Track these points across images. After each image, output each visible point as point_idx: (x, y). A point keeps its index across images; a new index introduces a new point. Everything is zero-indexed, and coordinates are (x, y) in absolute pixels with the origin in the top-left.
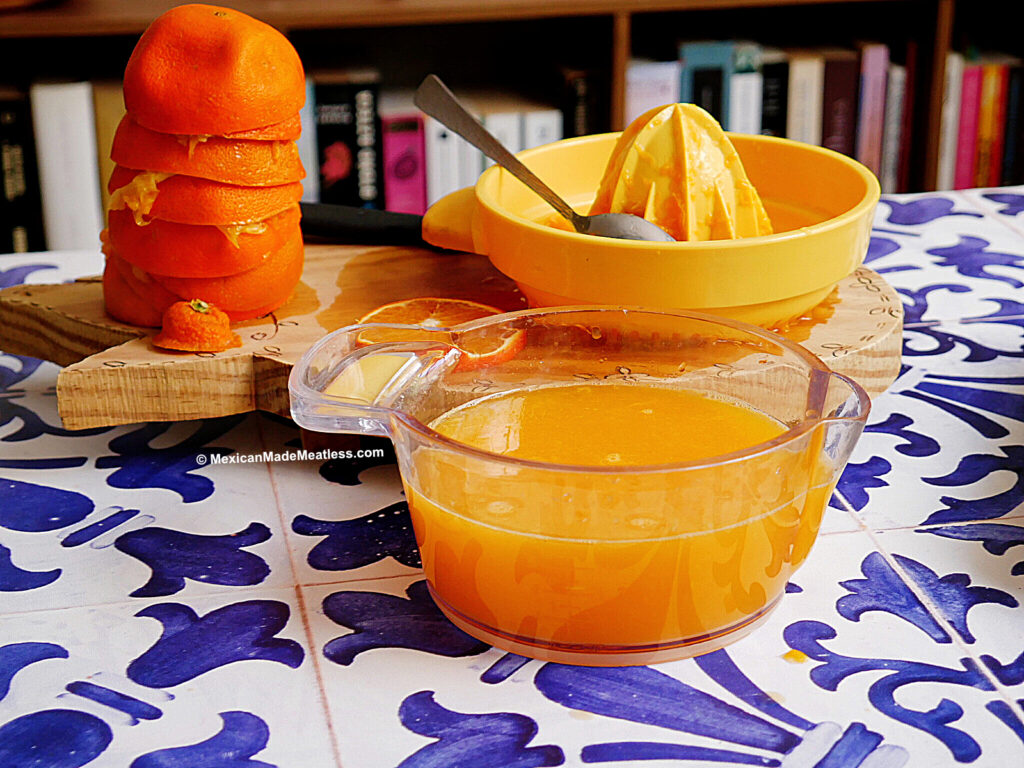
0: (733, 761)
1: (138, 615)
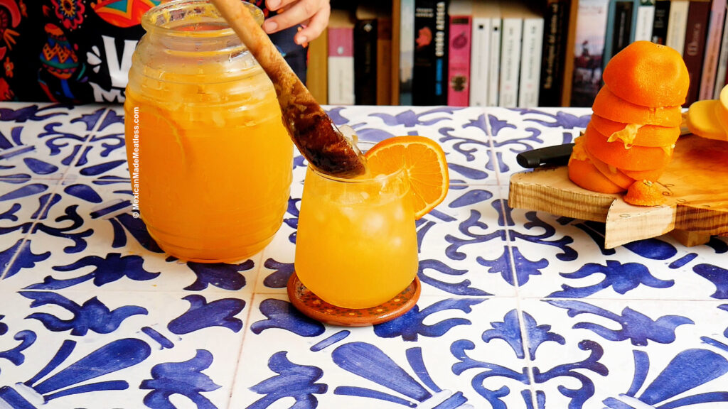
0: (397, 402)
1: (183, 299)
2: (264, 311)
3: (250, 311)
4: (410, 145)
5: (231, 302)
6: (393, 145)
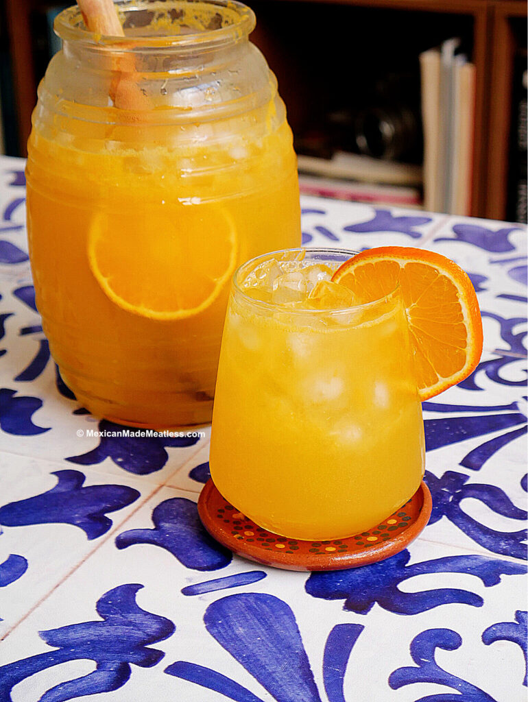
1: (53, 473)
2: (157, 515)
3: (136, 510)
4: (408, 264)
5: (120, 492)
6: (381, 259)
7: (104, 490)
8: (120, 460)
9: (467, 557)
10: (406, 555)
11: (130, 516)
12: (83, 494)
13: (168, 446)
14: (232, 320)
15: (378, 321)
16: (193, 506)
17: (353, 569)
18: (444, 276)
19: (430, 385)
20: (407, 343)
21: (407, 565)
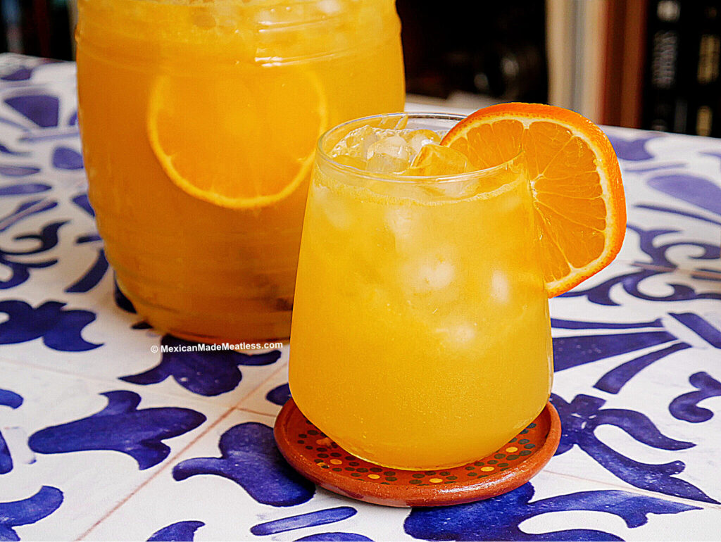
1: (103, 394)
2: (226, 442)
3: (200, 436)
4: (533, 123)
5: (181, 415)
6: (500, 118)
7: (163, 413)
8: (184, 379)
9: (605, 492)
10: (530, 490)
11: (192, 443)
12: (138, 418)
13: (242, 364)
14: (317, 193)
15: (495, 193)
16: (269, 431)
17: (464, 505)
18: (579, 139)
19: (560, 278)
20: (532, 225)
21: (530, 502)
